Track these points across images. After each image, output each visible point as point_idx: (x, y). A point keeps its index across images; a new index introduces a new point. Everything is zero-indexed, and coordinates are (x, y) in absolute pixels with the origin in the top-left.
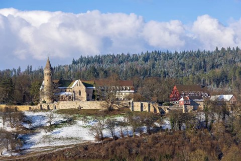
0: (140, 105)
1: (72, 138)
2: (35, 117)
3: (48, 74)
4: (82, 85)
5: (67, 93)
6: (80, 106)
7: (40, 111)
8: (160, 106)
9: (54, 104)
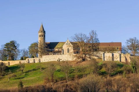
0: (111, 56)
3: (40, 36)
4: (71, 44)
6: (59, 59)
8: (132, 57)
9: (39, 58)
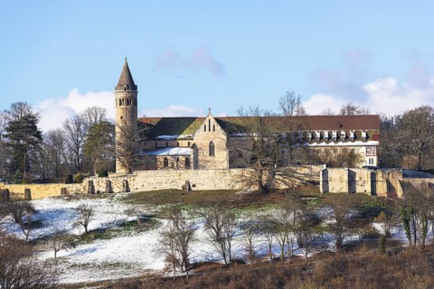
0: (346, 178)
1: (118, 265)
2: (62, 211)
3: (121, 103)
4: (218, 128)
5: (174, 151)
6: (188, 183)
7: (84, 197)
8: (406, 180)
9: (125, 178)
